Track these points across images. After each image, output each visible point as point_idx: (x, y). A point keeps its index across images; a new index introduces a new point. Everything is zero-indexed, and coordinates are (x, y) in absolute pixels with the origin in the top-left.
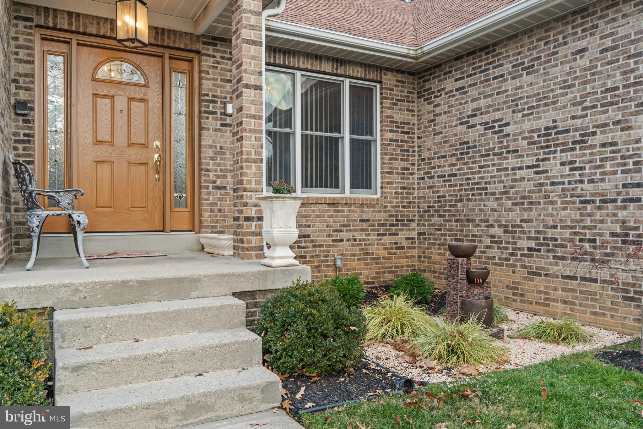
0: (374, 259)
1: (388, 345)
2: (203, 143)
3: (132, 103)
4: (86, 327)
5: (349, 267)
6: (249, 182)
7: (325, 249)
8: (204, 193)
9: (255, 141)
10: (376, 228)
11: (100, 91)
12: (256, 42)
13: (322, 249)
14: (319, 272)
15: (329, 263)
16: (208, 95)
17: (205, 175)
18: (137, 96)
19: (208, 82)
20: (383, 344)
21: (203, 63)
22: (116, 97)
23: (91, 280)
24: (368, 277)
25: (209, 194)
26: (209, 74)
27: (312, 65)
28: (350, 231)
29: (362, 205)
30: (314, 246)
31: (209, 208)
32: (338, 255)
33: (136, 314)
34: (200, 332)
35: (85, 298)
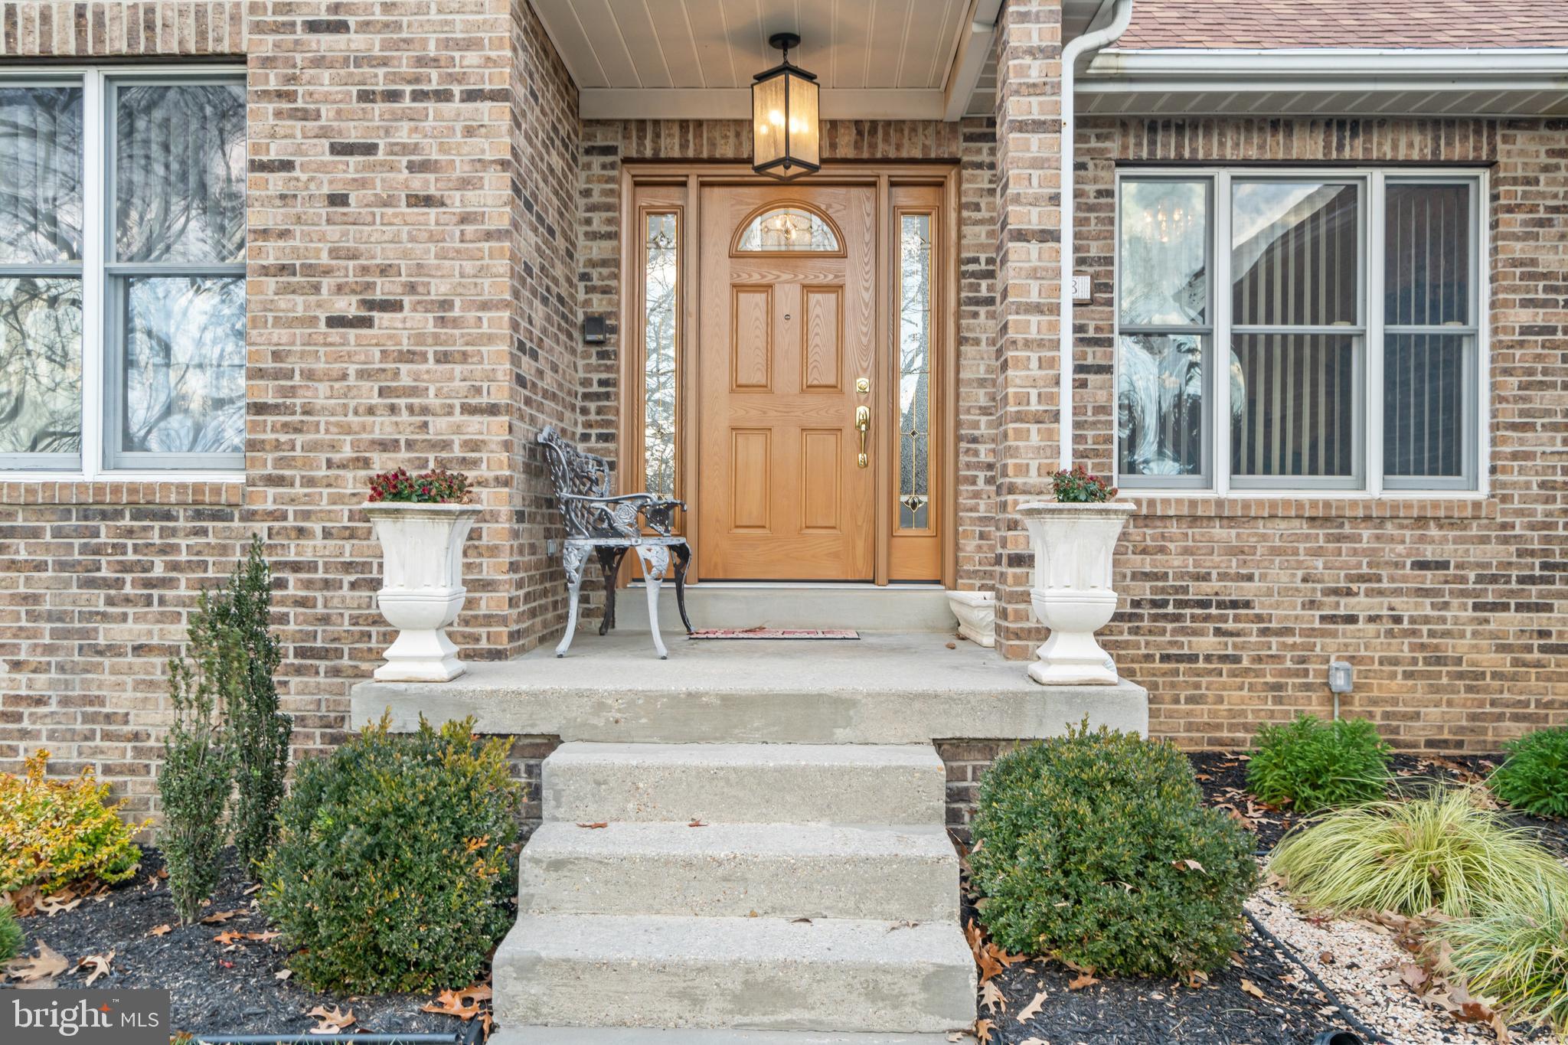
0: (1461, 676)
1: (1383, 930)
2: (962, 375)
3: (811, 295)
4: (598, 783)
5: (1375, 694)
6: (1024, 470)
7: (1298, 640)
8: (965, 494)
9: (1040, 368)
10: (1471, 586)
11: (745, 279)
12: (1044, 122)
13: (1290, 640)
14: (1279, 701)
15: (1310, 679)
16: (976, 260)
17: (968, 450)
18: (821, 280)
19: (977, 229)
20: (1366, 923)
21: (965, 186)
22: (777, 287)
23: (629, 687)
24: (1441, 728)
25: (977, 495)
26: (979, 210)
27: (1262, 147)
28: (1381, 593)
29: (1421, 521)
30: (1264, 632)
31: (978, 529)
32: (1338, 658)
33: (697, 768)
34: (834, 824)
35: (617, 722)
